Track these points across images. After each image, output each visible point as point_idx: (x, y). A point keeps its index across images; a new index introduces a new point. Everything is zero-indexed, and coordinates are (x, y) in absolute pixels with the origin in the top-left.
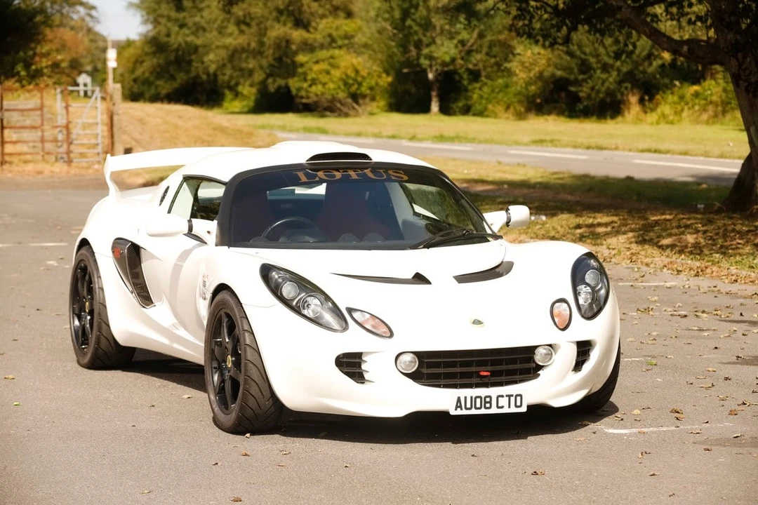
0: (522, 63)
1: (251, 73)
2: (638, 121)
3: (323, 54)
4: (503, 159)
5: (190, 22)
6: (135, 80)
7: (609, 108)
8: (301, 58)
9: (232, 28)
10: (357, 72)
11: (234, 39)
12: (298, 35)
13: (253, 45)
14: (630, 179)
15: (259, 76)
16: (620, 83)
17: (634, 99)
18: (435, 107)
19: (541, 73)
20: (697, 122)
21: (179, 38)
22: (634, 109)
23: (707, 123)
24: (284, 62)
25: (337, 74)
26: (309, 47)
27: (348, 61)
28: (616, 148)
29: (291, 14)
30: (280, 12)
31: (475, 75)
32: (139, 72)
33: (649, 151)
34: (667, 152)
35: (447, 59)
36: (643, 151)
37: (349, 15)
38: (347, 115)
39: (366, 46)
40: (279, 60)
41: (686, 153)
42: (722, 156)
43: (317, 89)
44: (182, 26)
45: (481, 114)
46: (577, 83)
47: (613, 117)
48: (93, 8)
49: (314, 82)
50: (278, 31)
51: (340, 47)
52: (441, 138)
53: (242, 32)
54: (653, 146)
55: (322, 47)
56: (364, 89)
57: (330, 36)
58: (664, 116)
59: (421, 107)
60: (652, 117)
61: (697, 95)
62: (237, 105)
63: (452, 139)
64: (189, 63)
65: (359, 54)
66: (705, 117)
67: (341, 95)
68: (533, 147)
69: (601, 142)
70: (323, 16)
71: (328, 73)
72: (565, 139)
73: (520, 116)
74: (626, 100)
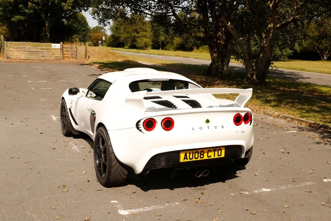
0: (176, 41)
1: (129, 41)
2: (196, 52)
3: (141, 38)
5: (119, 32)
6: (110, 42)
7: (191, 50)
8: (137, 39)
9: (126, 33)
10: (147, 42)
11: (126, 35)
12: (137, 35)
13: (129, 36)
14: (190, 64)
15: (130, 42)
16: (193, 45)
17: (195, 48)
18: (160, 49)
19: (179, 43)
20: (206, 52)
21: (117, 35)
22: (195, 50)
24: (134, 40)
25: (143, 42)
26: (138, 37)
27: (145, 40)
28: (190, 57)
29: (136, 31)
30: (134, 31)
31: (168, 43)
32: (110, 41)
33: (196, 58)
34: (199, 58)
35: (163, 40)
36: (195, 58)
37: (146, 32)
38: (145, 50)
39: (148, 37)
40: (134, 39)
41: (202, 59)
43: (140, 45)
44: (117, 33)
45: (168, 50)
46: (185, 45)
48: (105, 30)
49: (139, 43)
50: (133, 34)
51: (144, 37)
52: (159, 54)
53: (127, 34)
54: (197, 57)
55: (141, 37)
56: (148, 45)
57: (142, 35)
58: (200, 51)
59: (158, 49)
60: (198, 51)
62: (127, 47)
63: (161, 55)
64: (119, 40)
65: (147, 39)
66: (208, 52)
67: (144, 46)
68: (175, 57)
69: (187, 56)
70: (142, 32)
71: (141, 42)
72: (181, 55)
73: (175, 51)
74: (194, 48)
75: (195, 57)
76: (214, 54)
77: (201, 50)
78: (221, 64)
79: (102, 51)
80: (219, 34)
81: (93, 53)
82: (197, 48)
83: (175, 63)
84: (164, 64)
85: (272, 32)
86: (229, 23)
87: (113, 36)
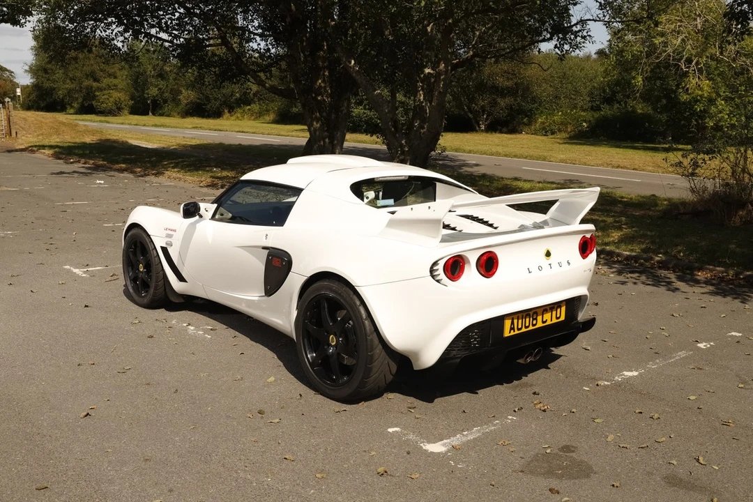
0: (184, 97)
1: (77, 99)
2: (228, 119)
3: (106, 92)
4: (186, 136)
5: (51, 79)
6: (30, 101)
7: (217, 114)
8: (97, 93)
9: (68, 81)
10: (120, 99)
11: (69, 85)
12: (95, 84)
13: (77, 88)
14: (240, 145)
15: (80, 100)
16: (221, 105)
17: (226, 111)
18: (150, 114)
19: (191, 101)
20: (250, 119)
21: (47, 85)
22: (227, 115)
23: (254, 120)
24: (90, 95)
25: (111, 99)
26: (100, 89)
27: (116, 95)
28: (227, 131)
29: (92, 76)
30: (87, 76)
31: (165, 101)
32: (31, 98)
33: (240, 132)
34: (247, 132)
35: (155, 95)
36: (237, 132)
37: (115, 77)
38: (116, 116)
39: (122, 89)
40: (88, 94)
41: (254, 133)
42: (269, 134)
43: (104, 105)
44: (48, 80)
45: (168, 116)
46: (204, 104)
47: (218, 118)
48: (12, 73)
49: (102, 103)
50: (87, 83)
51: (112, 90)
52: (156, 126)
53: (72, 83)
54: (241, 129)
55: (105, 89)
56: (123, 106)
57: (108, 85)
58: (238, 117)
59: (145, 113)
60: (233, 118)
61: (249, 110)
62: (72, 111)
63: (160, 126)
64: (52, 94)
65: (120, 92)
66: (253, 118)
67: (114, 108)
68: (194, 130)
69: (220, 128)
70: (105, 78)
71: (108, 99)
72: (205, 127)
73: (183, 117)
74: (224, 111)
75: (237, 130)
76: (315, 123)
77: (239, 115)
78: (329, 143)
79: (43, 120)
80: (320, 84)
81: (23, 126)
82: (229, 112)
83: (205, 142)
84: (184, 146)
85: (443, 80)
86: (353, 62)
87: (36, 87)
